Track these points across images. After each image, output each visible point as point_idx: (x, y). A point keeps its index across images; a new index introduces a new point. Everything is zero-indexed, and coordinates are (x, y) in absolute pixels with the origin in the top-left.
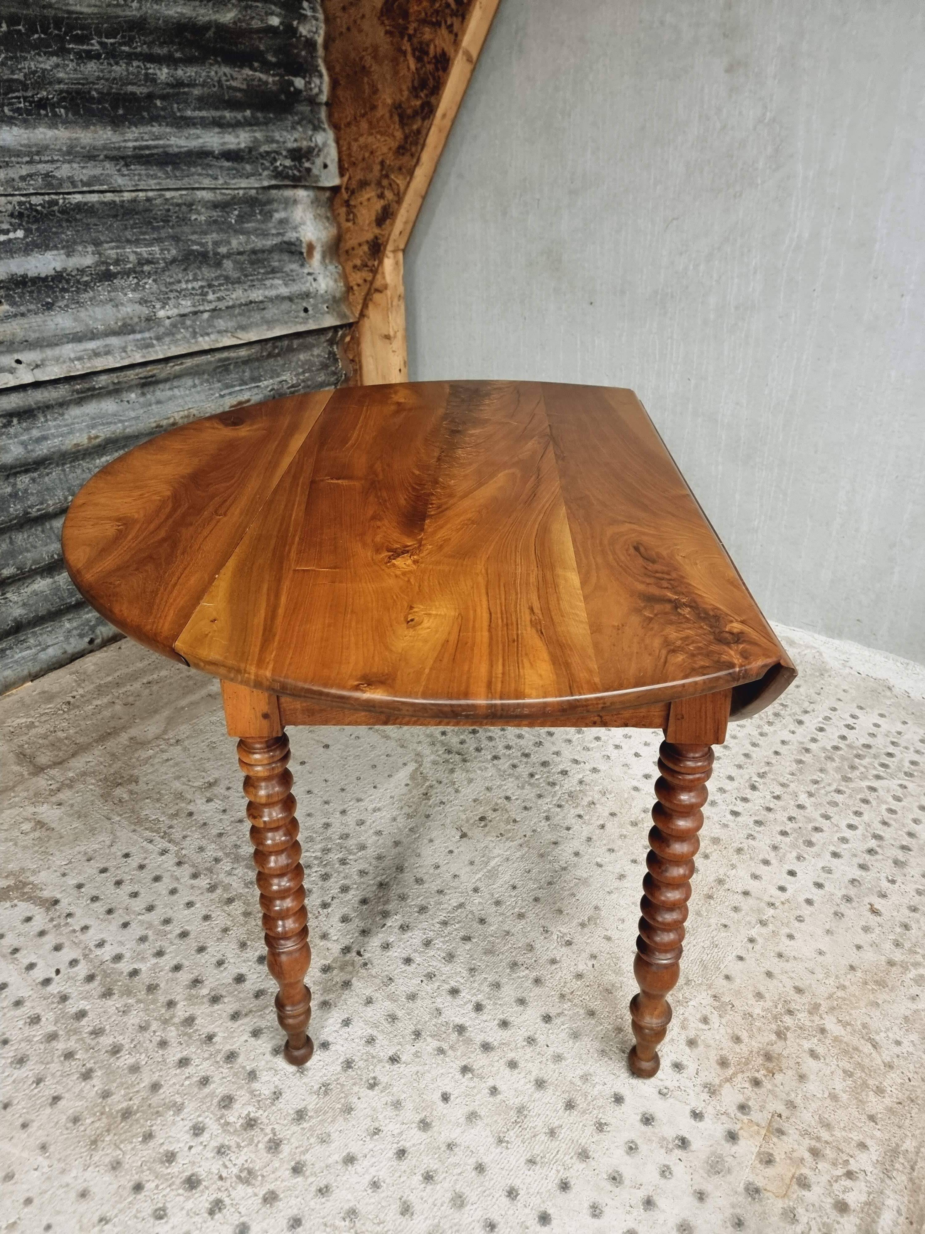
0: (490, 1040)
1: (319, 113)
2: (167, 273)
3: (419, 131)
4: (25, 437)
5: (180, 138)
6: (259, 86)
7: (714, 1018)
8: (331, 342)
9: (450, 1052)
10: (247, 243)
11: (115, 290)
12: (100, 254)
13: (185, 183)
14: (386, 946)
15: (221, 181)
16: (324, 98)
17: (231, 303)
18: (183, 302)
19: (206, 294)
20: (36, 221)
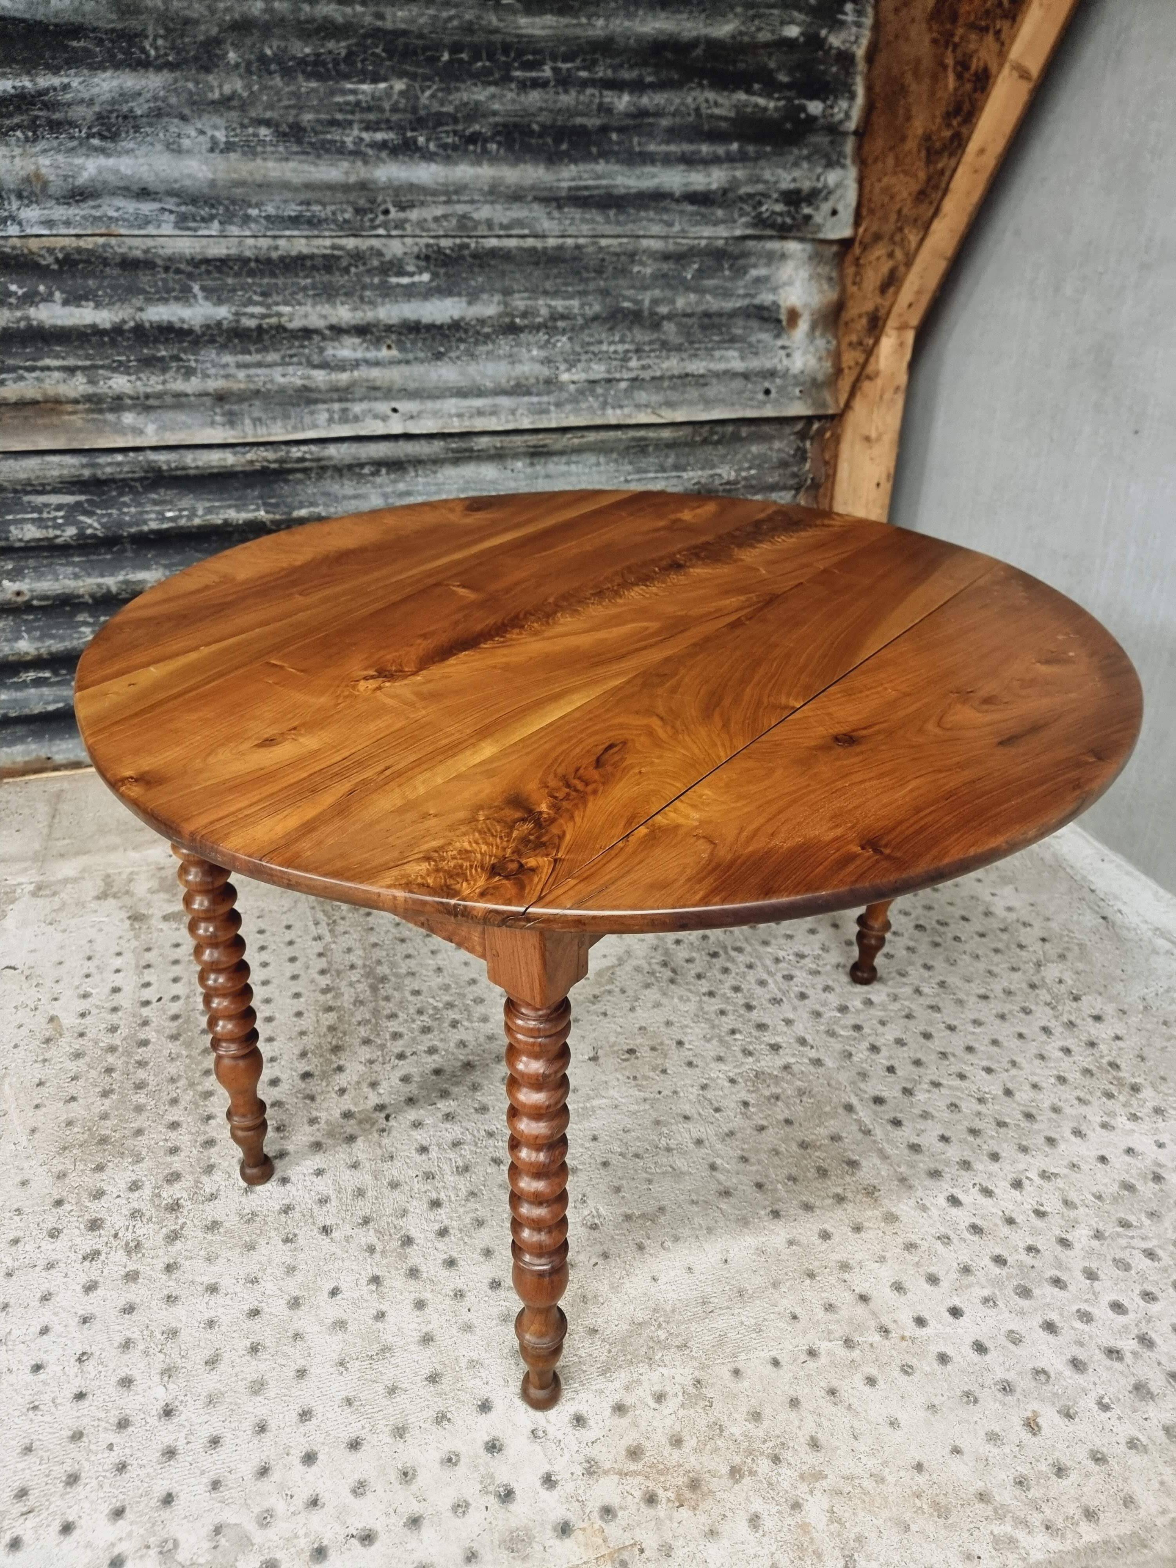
0: (423, 1268)
1: (842, 144)
2: (586, 331)
3: (942, 172)
4: (389, 490)
5: (629, 177)
6: (753, 113)
7: (672, 1404)
8: (803, 435)
9: (377, 1256)
10: (697, 303)
11: (519, 345)
12: (506, 304)
13: (629, 228)
14: (417, 1125)
15: (677, 228)
16: (852, 125)
17: (658, 374)
18: (595, 367)
19: (630, 359)
20: (444, 264)
